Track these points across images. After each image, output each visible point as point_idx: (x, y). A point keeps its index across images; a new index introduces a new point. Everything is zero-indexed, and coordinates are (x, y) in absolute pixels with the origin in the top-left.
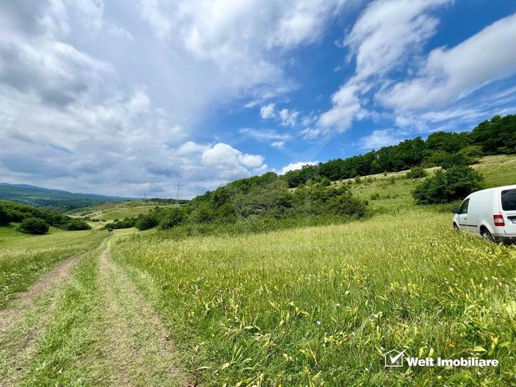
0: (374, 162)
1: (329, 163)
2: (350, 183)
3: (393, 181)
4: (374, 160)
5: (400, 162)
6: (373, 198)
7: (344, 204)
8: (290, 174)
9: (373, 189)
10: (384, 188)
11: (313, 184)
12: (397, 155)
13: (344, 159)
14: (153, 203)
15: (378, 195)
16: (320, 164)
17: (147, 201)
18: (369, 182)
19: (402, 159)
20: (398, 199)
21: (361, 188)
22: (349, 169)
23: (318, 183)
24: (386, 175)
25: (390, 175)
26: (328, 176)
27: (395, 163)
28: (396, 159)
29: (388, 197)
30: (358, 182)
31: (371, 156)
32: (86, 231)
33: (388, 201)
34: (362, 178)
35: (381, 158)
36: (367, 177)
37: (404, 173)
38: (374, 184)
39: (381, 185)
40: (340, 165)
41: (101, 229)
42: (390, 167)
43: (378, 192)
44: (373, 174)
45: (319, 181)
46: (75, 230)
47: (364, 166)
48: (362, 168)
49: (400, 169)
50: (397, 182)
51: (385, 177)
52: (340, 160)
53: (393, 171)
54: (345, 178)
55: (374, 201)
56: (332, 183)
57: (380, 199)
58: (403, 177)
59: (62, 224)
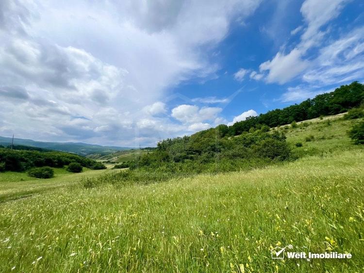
0: (310, 109)
1: (268, 114)
2: (287, 128)
3: (329, 123)
4: (309, 106)
5: (336, 106)
6: (308, 140)
7: (267, 148)
8: (237, 124)
9: (308, 132)
10: (319, 130)
11: (255, 131)
12: (333, 101)
13: (282, 109)
14: (146, 150)
15: (312, 137)
16: (261, 115)
17: (143, 149)
18: (305, 126)
19: (338, 103)
20: (334, 140)
21: (297, 132)
22: (287, 117)
23: (258, 130)
24: (322, 119)
25: (326, 119)
26: (267, 124)
27: (332, 107)
28: (332, 104)
29: (323, 138)
30: (294, 127)
31: (308, 103)
32: (104, 170)
33: (323, 142)
34: (298, 123)
35: (317, 104)
36: (304, 122)
37: (341, 115)
38: (309, 127)
39: (317, 128)
40: (278, 114)
41: (112, 169)
42: (327, 112)
43: (312, 135)
44: (310, 119)
45: (260, 128)
46: (97, 169)
47: (301, 113)
48: (298, 115)
49: (337, 112)
50: (333, 124)
51: (321, 121)
52: (277, 110)
53: (330, 115)
54: (283, 124)
55: (308, 142)
56: (271, 129)
57: (314, 140)
58: (340, 119)
59: (91, 166)
